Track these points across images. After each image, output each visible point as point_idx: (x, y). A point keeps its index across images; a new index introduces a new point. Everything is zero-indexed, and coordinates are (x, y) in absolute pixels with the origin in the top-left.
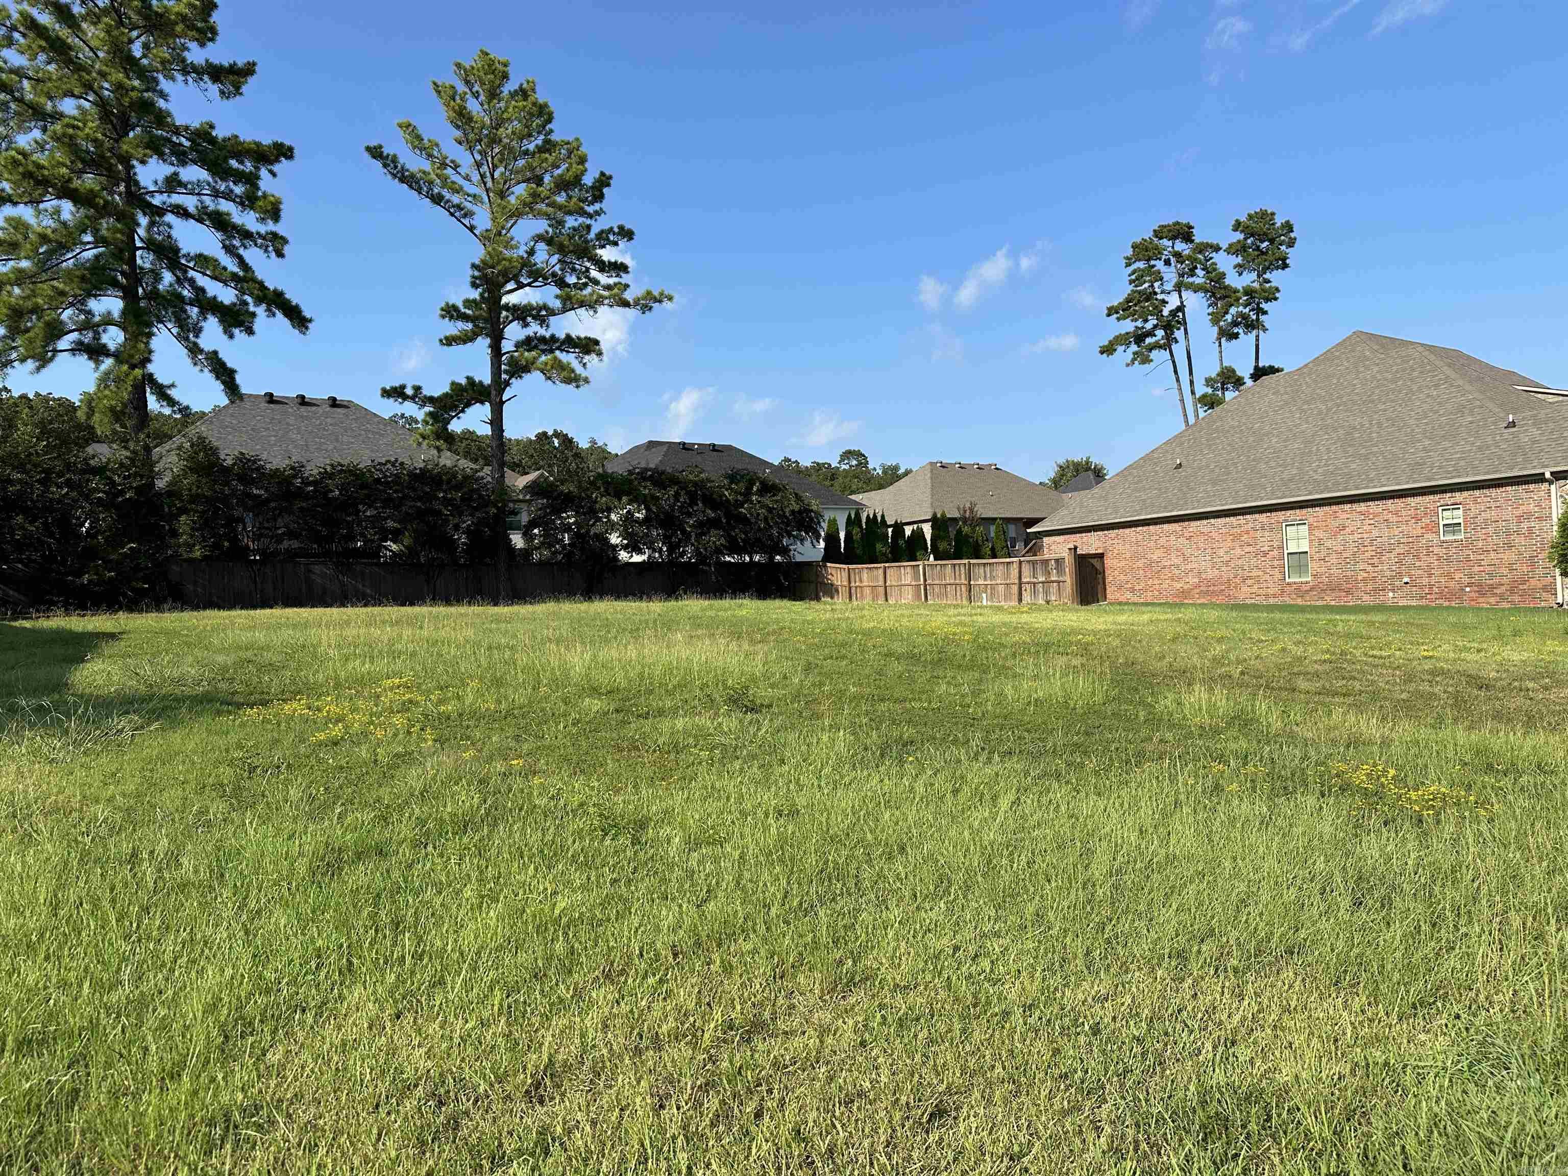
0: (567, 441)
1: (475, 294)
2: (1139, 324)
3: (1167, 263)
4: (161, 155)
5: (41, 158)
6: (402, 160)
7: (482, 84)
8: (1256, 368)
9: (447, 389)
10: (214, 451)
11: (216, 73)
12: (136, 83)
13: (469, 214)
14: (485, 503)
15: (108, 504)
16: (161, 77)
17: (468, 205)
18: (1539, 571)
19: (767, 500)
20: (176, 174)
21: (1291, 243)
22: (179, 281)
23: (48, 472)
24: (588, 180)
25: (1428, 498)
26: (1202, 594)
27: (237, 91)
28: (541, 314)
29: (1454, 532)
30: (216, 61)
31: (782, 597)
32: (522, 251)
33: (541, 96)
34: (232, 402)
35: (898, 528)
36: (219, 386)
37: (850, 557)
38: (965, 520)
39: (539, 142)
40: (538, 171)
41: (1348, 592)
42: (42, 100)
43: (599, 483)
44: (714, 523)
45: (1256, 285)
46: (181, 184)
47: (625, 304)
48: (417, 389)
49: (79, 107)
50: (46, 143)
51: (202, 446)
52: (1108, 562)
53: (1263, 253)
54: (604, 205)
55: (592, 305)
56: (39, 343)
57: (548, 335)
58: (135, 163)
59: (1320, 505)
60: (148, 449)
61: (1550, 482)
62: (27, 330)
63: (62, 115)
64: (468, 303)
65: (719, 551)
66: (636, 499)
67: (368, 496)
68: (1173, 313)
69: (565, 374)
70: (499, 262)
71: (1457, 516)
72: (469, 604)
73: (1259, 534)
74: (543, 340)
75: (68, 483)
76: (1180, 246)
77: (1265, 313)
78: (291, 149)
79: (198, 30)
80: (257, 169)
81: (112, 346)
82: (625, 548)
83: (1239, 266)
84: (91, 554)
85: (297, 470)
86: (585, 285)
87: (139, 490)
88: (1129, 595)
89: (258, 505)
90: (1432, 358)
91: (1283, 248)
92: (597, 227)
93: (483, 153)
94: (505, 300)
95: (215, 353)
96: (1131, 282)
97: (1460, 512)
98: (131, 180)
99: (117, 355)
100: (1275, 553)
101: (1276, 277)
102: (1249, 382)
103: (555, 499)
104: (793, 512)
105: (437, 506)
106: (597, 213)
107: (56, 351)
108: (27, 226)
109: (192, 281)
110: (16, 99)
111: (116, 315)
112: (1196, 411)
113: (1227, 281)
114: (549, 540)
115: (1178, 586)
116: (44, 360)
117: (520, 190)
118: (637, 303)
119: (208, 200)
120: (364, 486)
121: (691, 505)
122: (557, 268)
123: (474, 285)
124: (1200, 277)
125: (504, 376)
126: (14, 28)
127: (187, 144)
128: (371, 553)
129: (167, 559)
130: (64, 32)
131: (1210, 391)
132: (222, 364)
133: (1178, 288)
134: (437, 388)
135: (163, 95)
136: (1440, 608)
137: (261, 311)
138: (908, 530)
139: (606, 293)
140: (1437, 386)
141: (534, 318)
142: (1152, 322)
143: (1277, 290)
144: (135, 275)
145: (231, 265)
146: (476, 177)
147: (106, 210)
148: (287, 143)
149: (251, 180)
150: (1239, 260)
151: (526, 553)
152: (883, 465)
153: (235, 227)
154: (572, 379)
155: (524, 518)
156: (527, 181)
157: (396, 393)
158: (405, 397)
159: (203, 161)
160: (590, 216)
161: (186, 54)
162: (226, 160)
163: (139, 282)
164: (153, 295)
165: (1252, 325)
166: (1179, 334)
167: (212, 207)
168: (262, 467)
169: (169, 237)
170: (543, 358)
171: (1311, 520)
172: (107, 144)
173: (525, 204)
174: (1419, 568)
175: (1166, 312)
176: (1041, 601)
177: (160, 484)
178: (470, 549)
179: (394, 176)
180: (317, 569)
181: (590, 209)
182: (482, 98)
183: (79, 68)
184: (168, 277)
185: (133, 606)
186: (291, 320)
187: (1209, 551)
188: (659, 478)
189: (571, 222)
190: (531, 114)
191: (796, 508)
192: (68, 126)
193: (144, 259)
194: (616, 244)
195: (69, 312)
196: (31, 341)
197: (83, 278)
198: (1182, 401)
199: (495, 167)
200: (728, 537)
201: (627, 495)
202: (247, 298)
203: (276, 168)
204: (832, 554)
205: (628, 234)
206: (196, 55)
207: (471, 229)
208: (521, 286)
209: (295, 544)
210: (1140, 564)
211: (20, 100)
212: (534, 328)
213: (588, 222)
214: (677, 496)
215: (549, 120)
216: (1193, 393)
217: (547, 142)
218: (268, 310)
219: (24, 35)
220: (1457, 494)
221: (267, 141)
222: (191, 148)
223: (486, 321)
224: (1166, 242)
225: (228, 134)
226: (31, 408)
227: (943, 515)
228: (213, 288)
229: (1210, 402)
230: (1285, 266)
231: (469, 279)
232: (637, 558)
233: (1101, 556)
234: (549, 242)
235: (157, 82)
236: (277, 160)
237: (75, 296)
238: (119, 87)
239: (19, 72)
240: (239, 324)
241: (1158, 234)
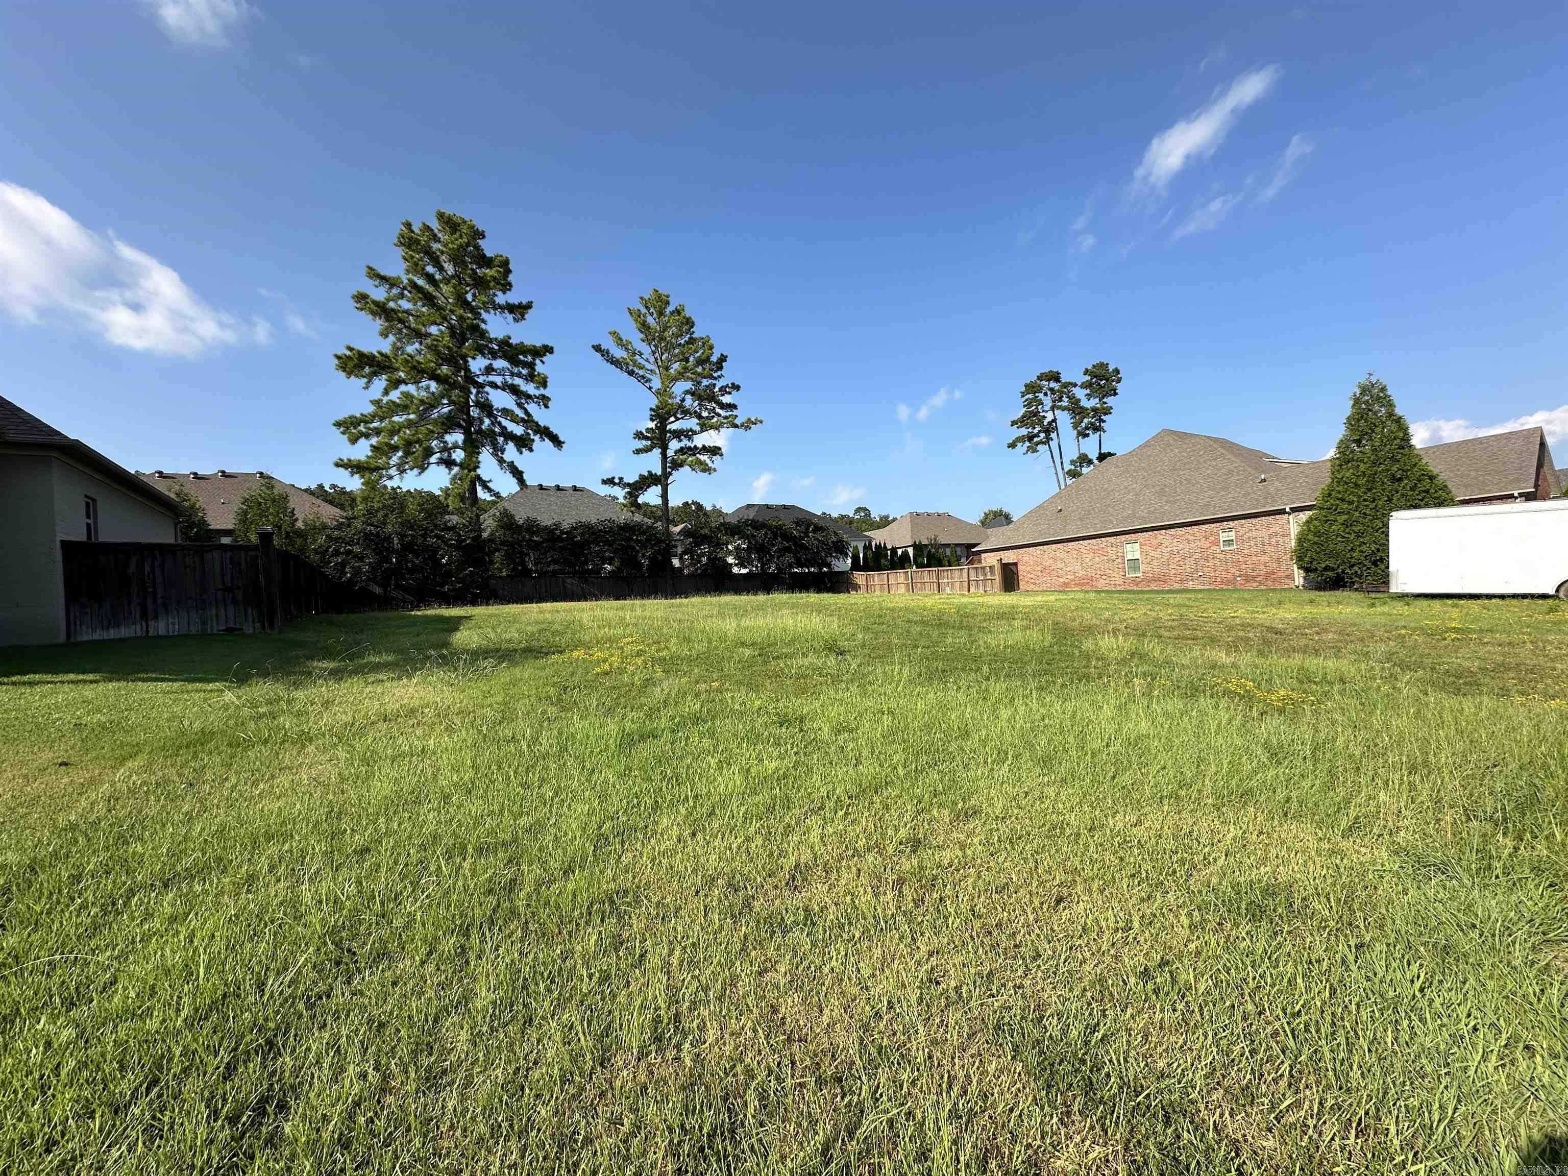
0: (700, 507)
1: (652, 425)
2: (1030, 430)
3: (1046, 394)
4: (483, 355)
5: (420, 358)
6: (611, 352)
7: (655, 307)
8: (1100, 453)
9: (637, 478)
10: (512, 516)
11: (511, 308)
12: (470, 315)
13: (649, 380)
14: (660, 541)
15: (458, 547)
16: (482, 311)
17: (648, 375)
18: (1284, 567)
19: (818, 536)
20: (491, 364)
21: (1119, 381)
22: (493, 423)
23: (426, 529)
24: (714, 359)
25: (1212, 525)
26: (1076, 585)
27: (523, 318)
28: (688, 434)
29: (1229, 545)
30: (511, 301)
31: (828, 592)
32: (678, 400)
33: (687, 313)
34: (522, 489)
35: (894, 550)
36: (514, 481)
37: (866, 568)
38: (932, 545)
39: (687, 339)
40: (687, 355)
41: (1165, 582)
42: (420, 327)
43: (722, 528)
44: (787, 550)
45: (1098, 406)
46: (493, 370)
47: (736, 426)
48: (621, 479)
49: (440, 330)
50: (422, 350)
51: (506, 514)
52: (1020, 568)
53: (1102, 387)
54: (723, 372)
55: (717, 428)
56: (420, 459)
57: (692, 446)
58: (469, 359)
59: (1146, 531)
60: (478, 516)
61: (1289, 514)
62: (414, 453)
63: (430, 334)
64: (648, 430)
65: (791, 566)
66: (743, 536)
67: (595, 539)
68: (1050, 423)
69: (703, 467)
70: (666, 406)
71: (1232, 535)
72: (655, 599)
73: (1109, 549)
74: (690, 449)
75: (437, 536)
76: (1053, 385)
77: (1104, 421)
78: (552, 348)
79: (502, 285)
80: (534, 360)
81: (458, 461)
82: (736, 565)
83: (1088, 395)
84: (449, 574)
85: (557, 525)
86: (713, 417)
87: (473, 539)
88: (1032, 586)
89: (536, 546)
90: (1212, 443)
91: (1114, 383)
92: (719, 384)
93: (656, 346)
94: (668, 427)
95: (513, 462)
96: (1024, 406)
97: (1233, 533)
98: (467, 370)
99: (461, 465)
100: (1120, 560)
101: (1110, 401)
102: (1096, 462)
103: (698, 537)
104: (833, 542)
105: (632, 544)
106: (719, 377)
107: (429, 464)
108: (412, 397)
109: (500, 423)
110: (406, 327)
111: (460, 443)
112: (1065, 480)
113: (1082, 404)
114: (695, 561)
115: (1061, 580)
116: (423, 469)
117: (676, 366)
118: (742, 425)
119: (508, 378)
120: (593, 533)
121: (774, 539)
122: (697, 409)
123: (652, 420)
124: (1065, 402)
125: (669, 470)
126: (405, 288)
127: (496, 348)
128: (598, 571)
129: (490, 576)
130: (431, 289)
131: (1073, 467)
132: (516, 468)
133: (1053, 409)
134: (631, 478)
135: (484, 321)
136: (1222, 590)
137: (537, 438)
138: (900, 552)
139: (725, 421)
140: (1215, 460)
141: (685, 436)
142: (1038, 429)
143: (1111, 408)
144: (470, 421)
145: (521, 414)
146: (652, 360)
147: (455, 385)
148: (550, 345)
149: (531, 366)
150: (1088, 391)
151: (680, 570)
152: (880, 516)
153: (522, 392)
154: (707, 469)
155: (680, 550)
156: (681, 360)
157: (610, 482)
158: (615, 484)
159: (505, 357)
160: (715, 379)
161: (496, 298)
162: (517, 355)
163: (471, 425)
164: (480, 431)
165: (1097, 429)
166: (1054, 435)
167: (510, 382)
168: (538, 525)
169: (488, 399)
170: (690, 459)
171: (1142, 540)
172: (455, 349)
173: (680, 373)
174: (1208, 567)
175: (1045, 423)
176: (982, 591)
177: (485, 535)
178: (650, 568)
179: (608, 361)
180: (569, 581)
181: (715, 375)
182: (655, 315)
183: (440, 309)
184: (487, 421)
185: (474, 603)
186: (553, 442)
187: (1080, 560)
188: (756, 525)
189: (705, 382)
190: (682, 323)
191: (835, 540)
192: (434, 340)
193: (474, 412)
194: (730, 393)
195: (435, 442)
196: (416, 458)
197: (443, 423)
198: (1056, 473)
199: (662, 354)
200: (795, 557)
201: (738, 534)
202: (530, 431)
203: (544, 359)
204: (856, 566)
205: (736, 387)
206: (501, 299)
207: (650, 388)
208: (677, 419)
209: (557, 567)
210: (1039, 568)
211: (409, 327)
212: (685, 443)
213: (714, 382)
214: (766, 534)
215: (692, 327)
216: (1063, 469)
217: (691, 338)
218: (541, 437)
219: (410, 292)
220: (1231, 523)
221: (538, 344)
222: (499, 350)
223: (658, 439)
224: (1044, 383)
225: (518, 342)
226: (413, 497)
227: (920, 542)
228: (513, 428)
229: (1073, 474)
230: (1115, 394)
231: (649, 417)
232: (744, 571)
233: (1016, 564)
234: (693, 394)
235: (480, 314)
236: (545, 355)
237: (438, 433)
238: (461, 318)
239: (407, 312)
240: (525, 446)
241: (1040, 378)
